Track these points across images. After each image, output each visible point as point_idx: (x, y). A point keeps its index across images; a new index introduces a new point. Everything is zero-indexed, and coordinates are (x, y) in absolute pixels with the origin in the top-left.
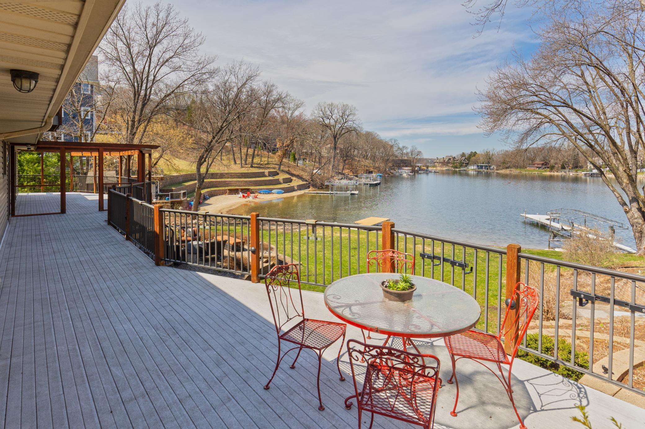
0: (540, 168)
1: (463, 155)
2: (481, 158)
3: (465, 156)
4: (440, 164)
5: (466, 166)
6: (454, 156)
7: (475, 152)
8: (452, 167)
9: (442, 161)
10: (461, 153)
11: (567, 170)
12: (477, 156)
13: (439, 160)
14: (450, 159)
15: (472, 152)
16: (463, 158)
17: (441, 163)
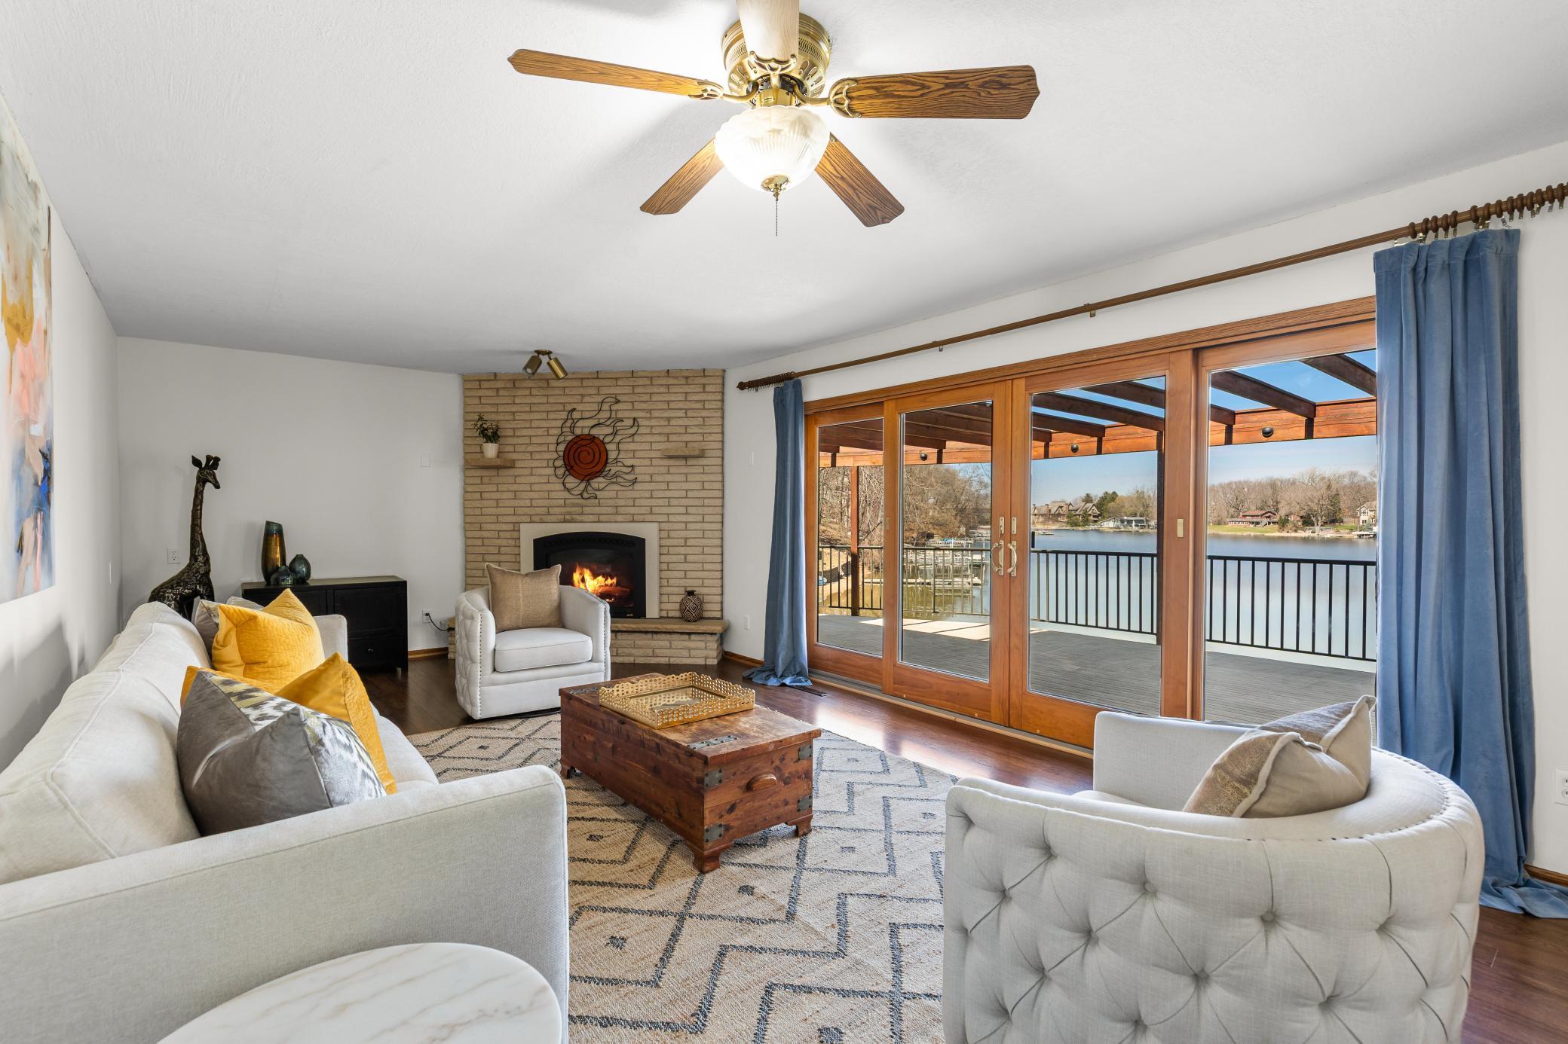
0: (1258, 523)
1: (1088, 499)
2: (1127, 505)
3: (1091, 501)
4: (1041, 519)
5: (1095, 521)
6: (1068, 502)
7: (1114, 493)
8: (1068, 523)
9: (1044, 511)
10: (1083, 495)
11: (1317, 528)
12: (1117, 501)
13: (1039, 510)
14: (1061, 507)
15: (1106, 493)
16: (1088, 505)
17: (1042, 515)
